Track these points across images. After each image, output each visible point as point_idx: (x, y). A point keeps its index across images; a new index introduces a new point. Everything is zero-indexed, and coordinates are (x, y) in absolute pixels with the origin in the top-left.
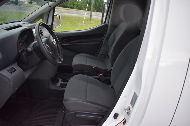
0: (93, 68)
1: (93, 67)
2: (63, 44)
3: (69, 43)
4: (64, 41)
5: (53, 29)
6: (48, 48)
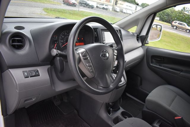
0: (176, 118)
1: (176, 116)
2: (151, 64)
3: (160, 66)
4: (154, 60)
5: (146, 42)
6: (84, 59)
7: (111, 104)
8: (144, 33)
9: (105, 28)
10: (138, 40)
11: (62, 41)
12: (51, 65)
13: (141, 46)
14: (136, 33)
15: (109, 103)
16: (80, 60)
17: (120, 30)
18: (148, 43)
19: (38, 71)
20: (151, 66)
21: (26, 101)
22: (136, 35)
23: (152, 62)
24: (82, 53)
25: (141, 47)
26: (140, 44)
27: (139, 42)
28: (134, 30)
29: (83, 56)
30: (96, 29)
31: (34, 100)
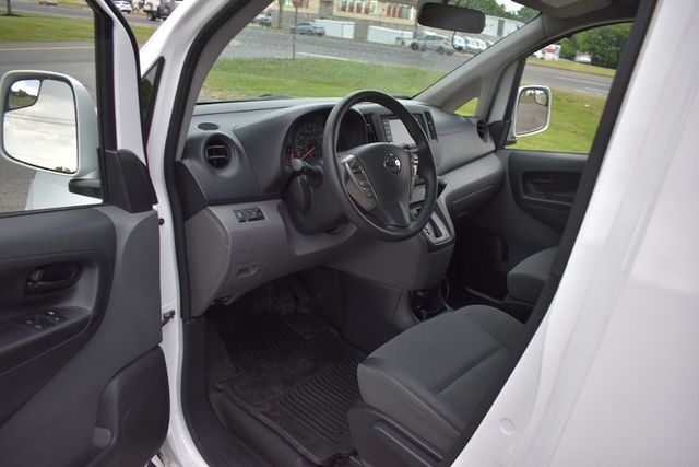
2: (525, 197)
3: (548, 198)
4: (531, 186)
5: (508, 139)
6: (355, 173)
7: (420, 294)
8: (498, 115)
9: (390, 112)
10: (481, 135)
11: (301, 147)
12: (284, 198)
13: (494, 152)
14: (477, 117)
15: (416, 292)
16: (347, 177)
17: (428, 114)
18: (514, 143)
19: (260, 211)
20: (524, 200)
21: (241, 272)
22: (475, 122)
23: (527, 191)
24: (350, 162)
25: (493, 155)
26: (491, 146)
27: (485, 141)
28: (469, 109)
29: (353, 168)
30: (369, 115)
31: (253, 272)
